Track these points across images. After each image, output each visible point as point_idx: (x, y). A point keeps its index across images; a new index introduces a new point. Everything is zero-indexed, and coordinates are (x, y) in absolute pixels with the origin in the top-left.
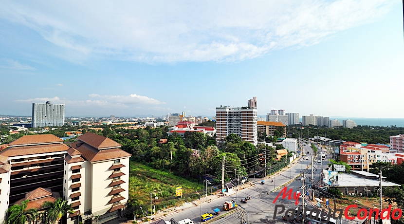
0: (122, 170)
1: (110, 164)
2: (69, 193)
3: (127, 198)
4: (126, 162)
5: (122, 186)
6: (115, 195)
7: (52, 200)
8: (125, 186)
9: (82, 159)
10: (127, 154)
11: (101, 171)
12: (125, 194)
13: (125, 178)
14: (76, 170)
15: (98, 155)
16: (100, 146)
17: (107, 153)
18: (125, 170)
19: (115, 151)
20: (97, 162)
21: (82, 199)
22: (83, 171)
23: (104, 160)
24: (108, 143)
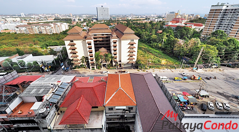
0: (134, 45)
1: (129, 41)
2: (113, 52)
3: (136, 59)
4: (136, 41)
5: (134, 53)
6: (131, 57)
7: (107, 53)
8: (135, 53)
9: (117, 38)
10: (137, 37)
11: (125, 44)
12: (135, 57)
13: (136, 49)
14: (115, 43)
15: (124, 36)
16: (124, 32)
17: (127, 36)
18: (136, 46)
19: (132, 35)
20: (123, 40)
21: (118, 55)
22: (117, 43)
23: (126, 39)
24: (128, 30)
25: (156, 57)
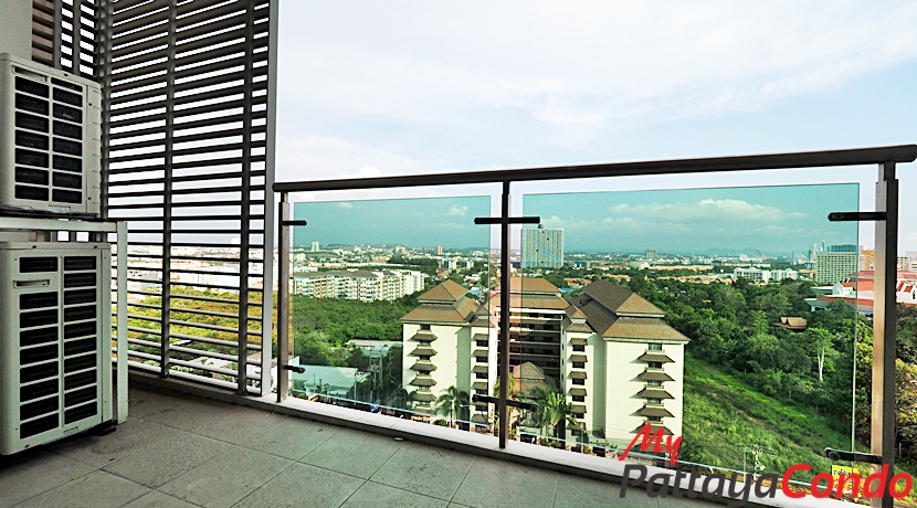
0: (667, 368)
1: (641, 349)
2: (569, 385)
3: (678, 433)
4: (675, 351)
5: (667, 404)
6: (652, 418)
7: (543, 387)
8: (674, 406)
9: (589, 329)
10: (679, 335)
11: (623, 359)
12: (674, 425)
13: (675, 388)
14: (579, 347)
15: (617, 326)
16: (620, 309)
17: (634, 326)
18: (675, 369)
19: (651, 323)
20: (615, 339)
21: (589, 402)
22: (589, 351)
23: (629, 339)
24: (636, 304)
25: (791, 444)
